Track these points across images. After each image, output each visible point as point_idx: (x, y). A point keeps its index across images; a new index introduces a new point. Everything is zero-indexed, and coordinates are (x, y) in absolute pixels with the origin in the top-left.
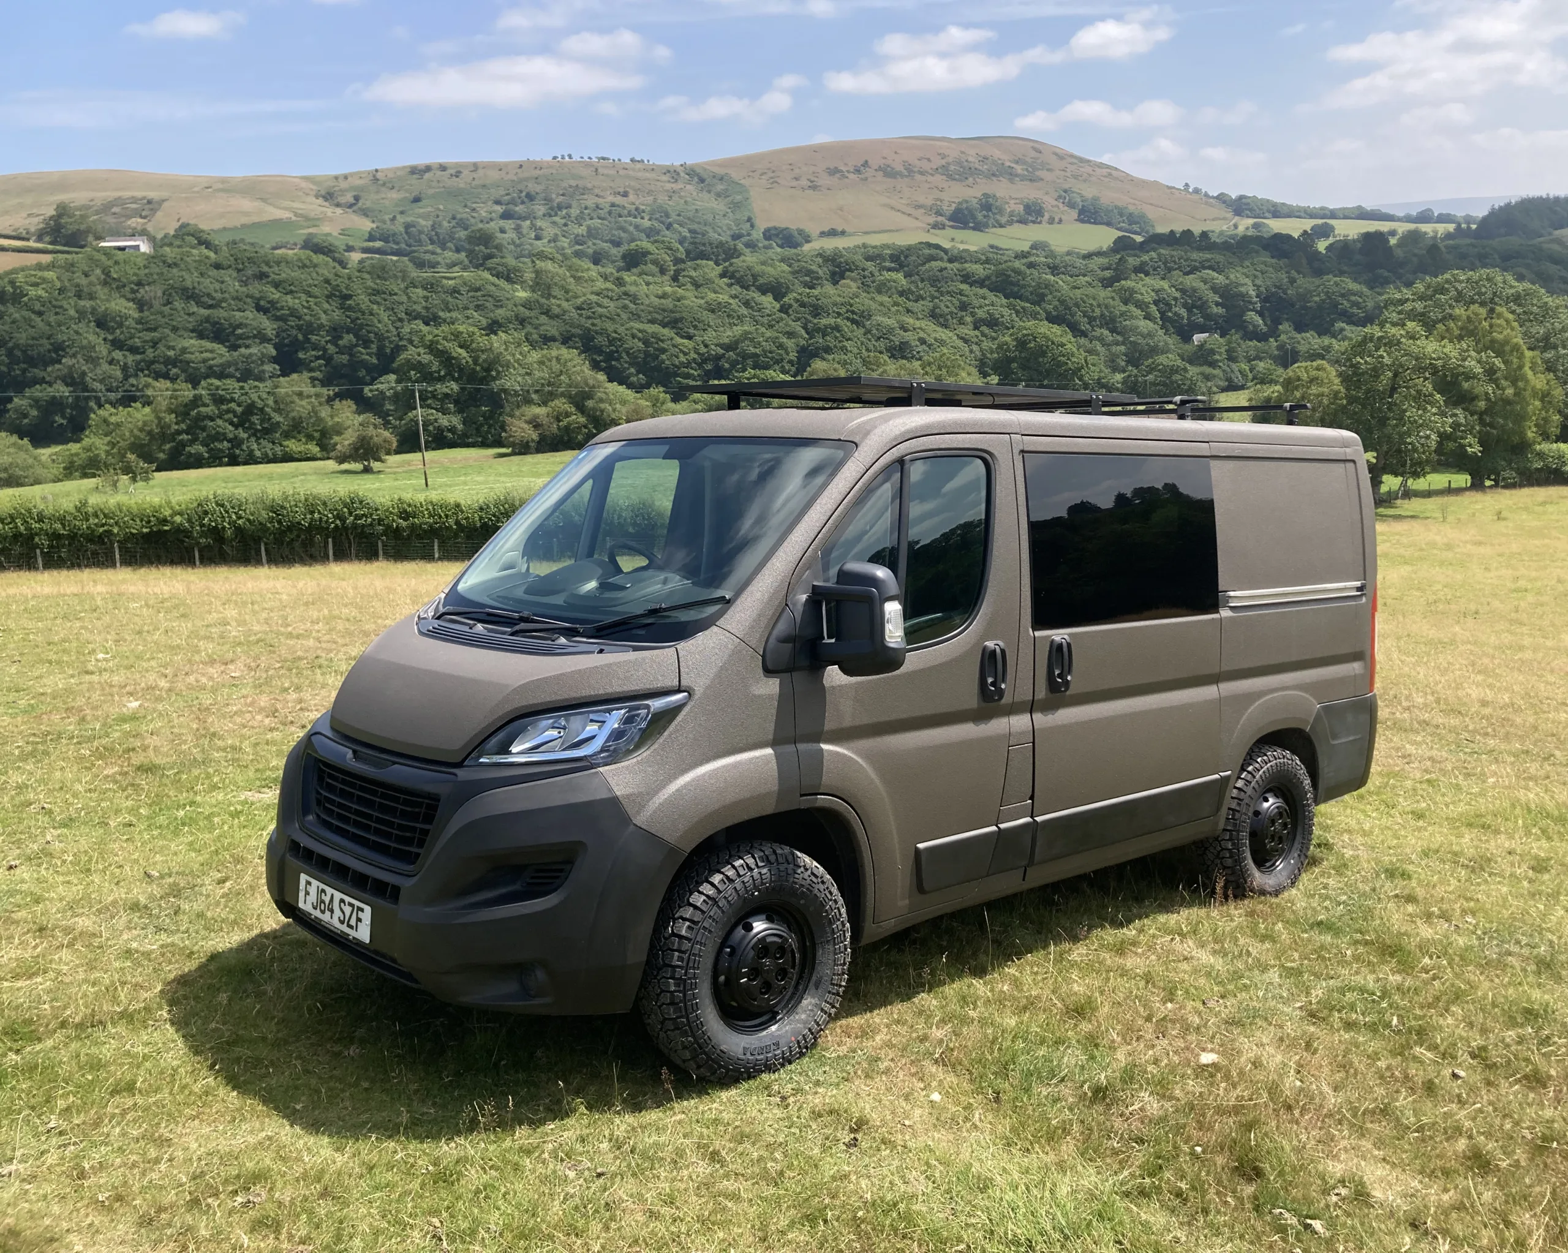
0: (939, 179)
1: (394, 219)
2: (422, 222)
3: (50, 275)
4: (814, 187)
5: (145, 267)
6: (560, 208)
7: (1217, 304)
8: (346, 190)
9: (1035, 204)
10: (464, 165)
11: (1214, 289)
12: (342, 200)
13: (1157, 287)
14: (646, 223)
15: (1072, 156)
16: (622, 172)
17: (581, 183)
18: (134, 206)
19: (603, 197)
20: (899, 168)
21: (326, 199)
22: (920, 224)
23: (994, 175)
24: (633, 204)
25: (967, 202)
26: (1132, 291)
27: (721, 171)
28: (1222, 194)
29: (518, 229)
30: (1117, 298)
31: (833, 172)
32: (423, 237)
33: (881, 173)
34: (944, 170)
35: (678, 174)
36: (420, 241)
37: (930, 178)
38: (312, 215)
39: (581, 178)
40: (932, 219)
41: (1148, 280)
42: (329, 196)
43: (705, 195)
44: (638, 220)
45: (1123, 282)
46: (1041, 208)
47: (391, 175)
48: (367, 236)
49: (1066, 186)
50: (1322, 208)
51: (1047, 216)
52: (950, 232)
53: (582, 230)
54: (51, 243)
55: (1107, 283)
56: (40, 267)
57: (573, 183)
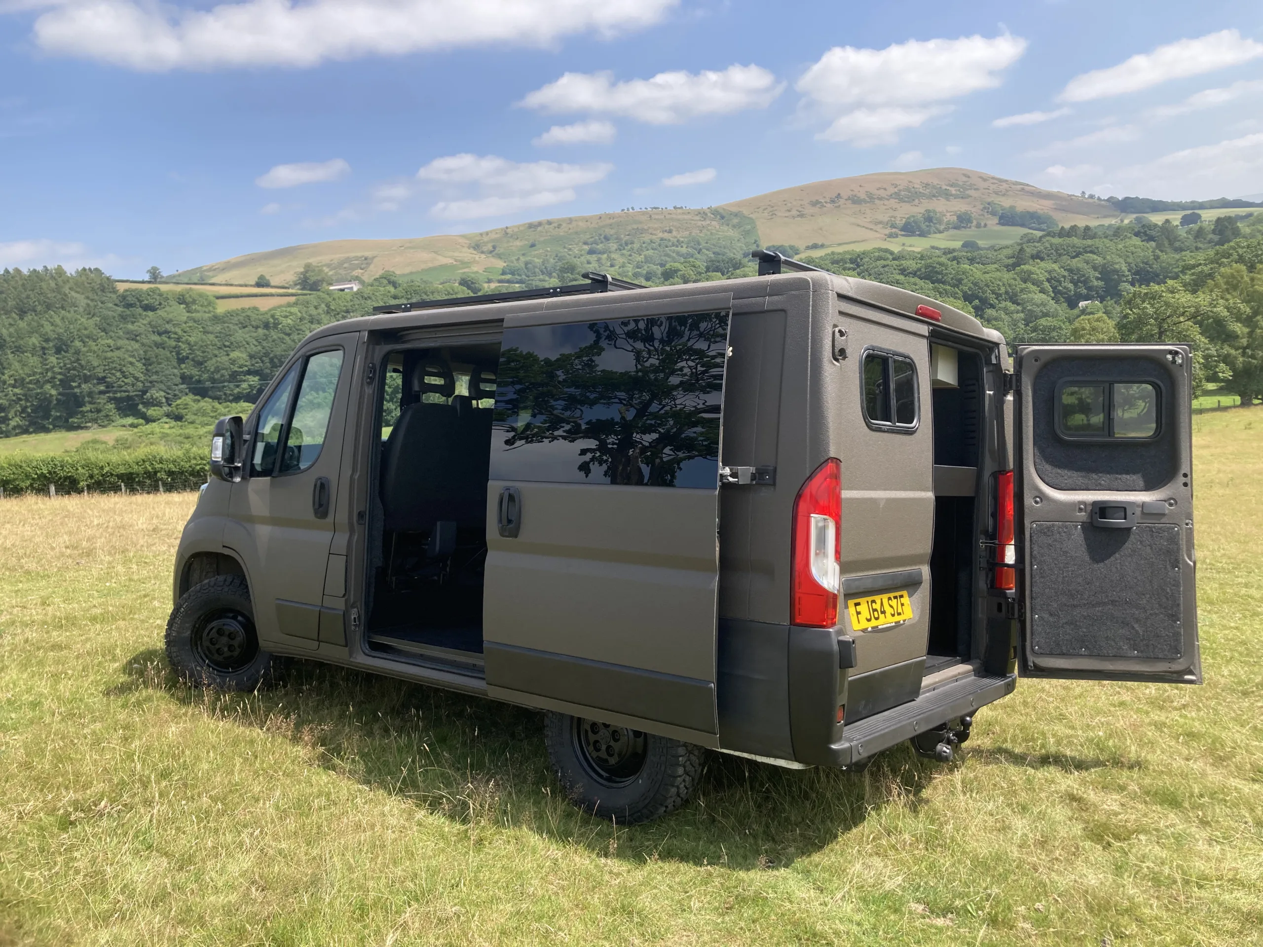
0: (893, 202)
1: (518, 259)
2: (536, 260)
3: (294, 310)
4: (801, 215)
5: (351, 301)
6: (626, 244)
7: (1097, 279)
8: (487, 242)
9: (966, 213)
10: (564, 220)
11: (1095, 268)
12: (485, 249)
13: (1049, 268)
14: (684, 250)
15: (993, 178)
16: (668, 217)
17: (640, 226)
18: (356, 262)
19: (655, 234)
20: (863, 196)
21: (474, 248)
22: (878, 235)
23: (934, 196)
24: (675, 237)
25: (914, 216)
26: (1030, 273)
27: (735, 210)
28: (1111, 198)
29: (599, 260)
30: (1018, 279)
31: (815, 204)
32: (537, 270)
33: (850, 201)
34: (897, 196)
35: (706, 214)
36: (535, 273)
37: (886, 202)
38: (466, 260)
39: (641, 223)
40: (887, 231)
41: (1042, 264)
42: (477, 247)
43: (725, 228)
44: (679, 249)
45: (1022, 267)
46: (970, 217)
47: (516, 230)
48: (501, 272)
49: (989, 200)
50: (1192, 202)
51: (975, 223)
52: (902, 240)
53: (640, 258)
54: (302, 289)
55: (1010, 268)
56: (289, 305)
57: (635, 226)
